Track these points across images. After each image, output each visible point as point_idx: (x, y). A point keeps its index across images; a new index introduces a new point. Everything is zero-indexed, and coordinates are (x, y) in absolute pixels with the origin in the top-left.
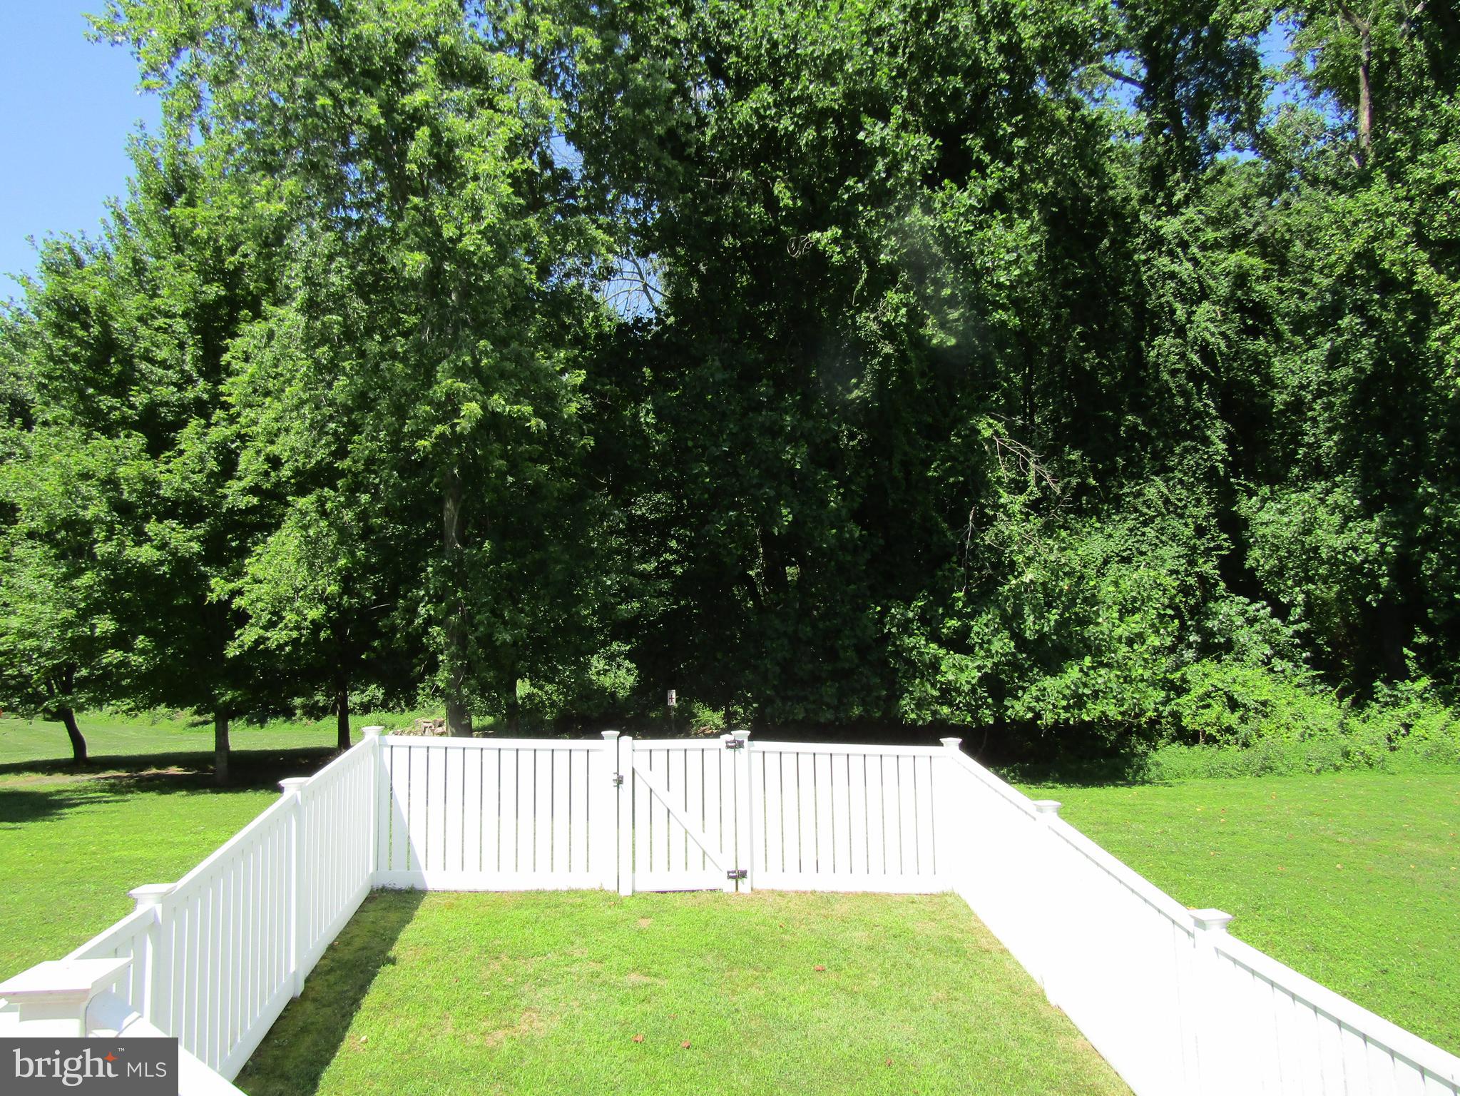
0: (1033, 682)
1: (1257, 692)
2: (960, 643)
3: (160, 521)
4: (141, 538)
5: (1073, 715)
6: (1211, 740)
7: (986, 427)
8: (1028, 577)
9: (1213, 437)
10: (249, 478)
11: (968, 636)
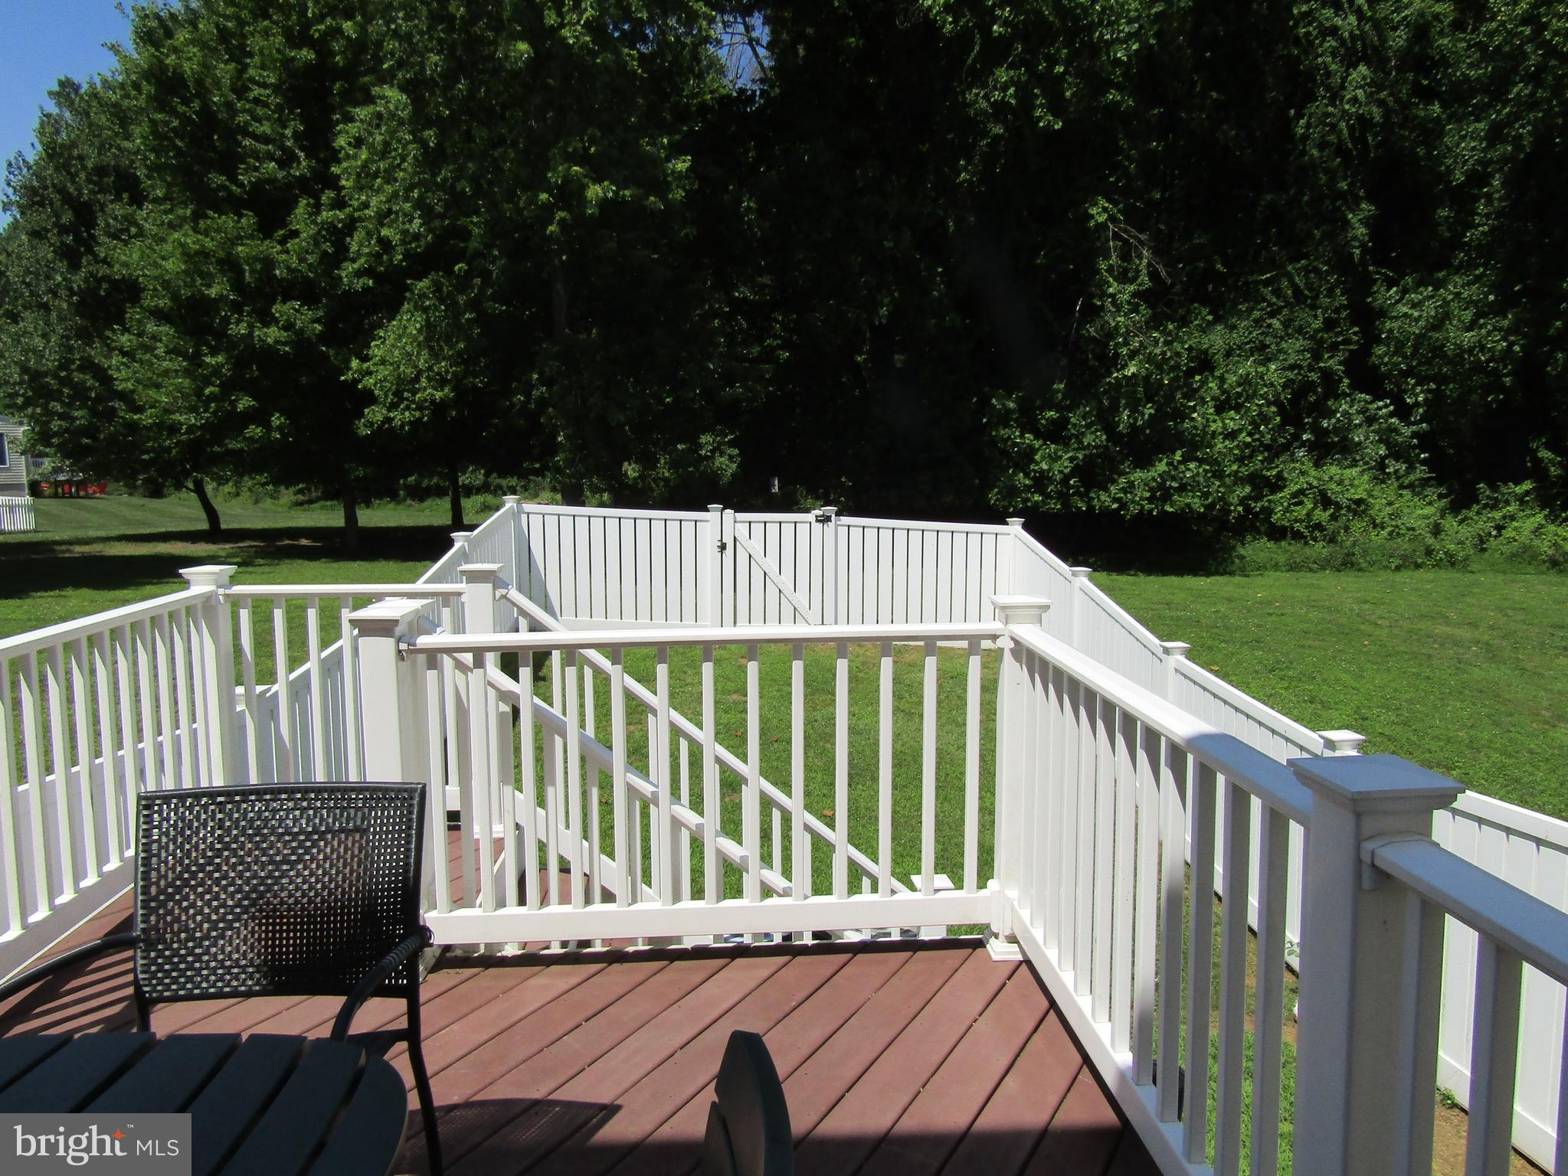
0: (1122, 474)
1: (1353, 491)
2: (1056, 434)
3: (284, 302)
4: (267, 319)
5: (1157, 507)
6: (1297, 536)
7: (1099, 212)
8: (1131, 370)
9: (1354, 220)
10: (363, 260)
11: (1066, 428)
